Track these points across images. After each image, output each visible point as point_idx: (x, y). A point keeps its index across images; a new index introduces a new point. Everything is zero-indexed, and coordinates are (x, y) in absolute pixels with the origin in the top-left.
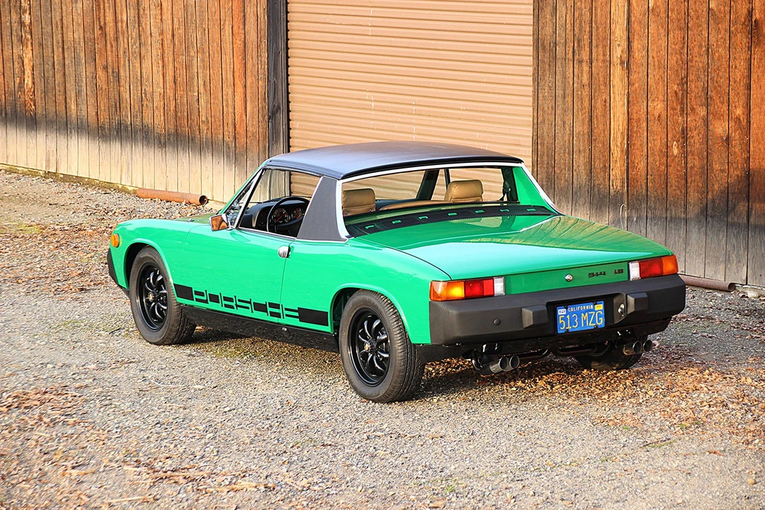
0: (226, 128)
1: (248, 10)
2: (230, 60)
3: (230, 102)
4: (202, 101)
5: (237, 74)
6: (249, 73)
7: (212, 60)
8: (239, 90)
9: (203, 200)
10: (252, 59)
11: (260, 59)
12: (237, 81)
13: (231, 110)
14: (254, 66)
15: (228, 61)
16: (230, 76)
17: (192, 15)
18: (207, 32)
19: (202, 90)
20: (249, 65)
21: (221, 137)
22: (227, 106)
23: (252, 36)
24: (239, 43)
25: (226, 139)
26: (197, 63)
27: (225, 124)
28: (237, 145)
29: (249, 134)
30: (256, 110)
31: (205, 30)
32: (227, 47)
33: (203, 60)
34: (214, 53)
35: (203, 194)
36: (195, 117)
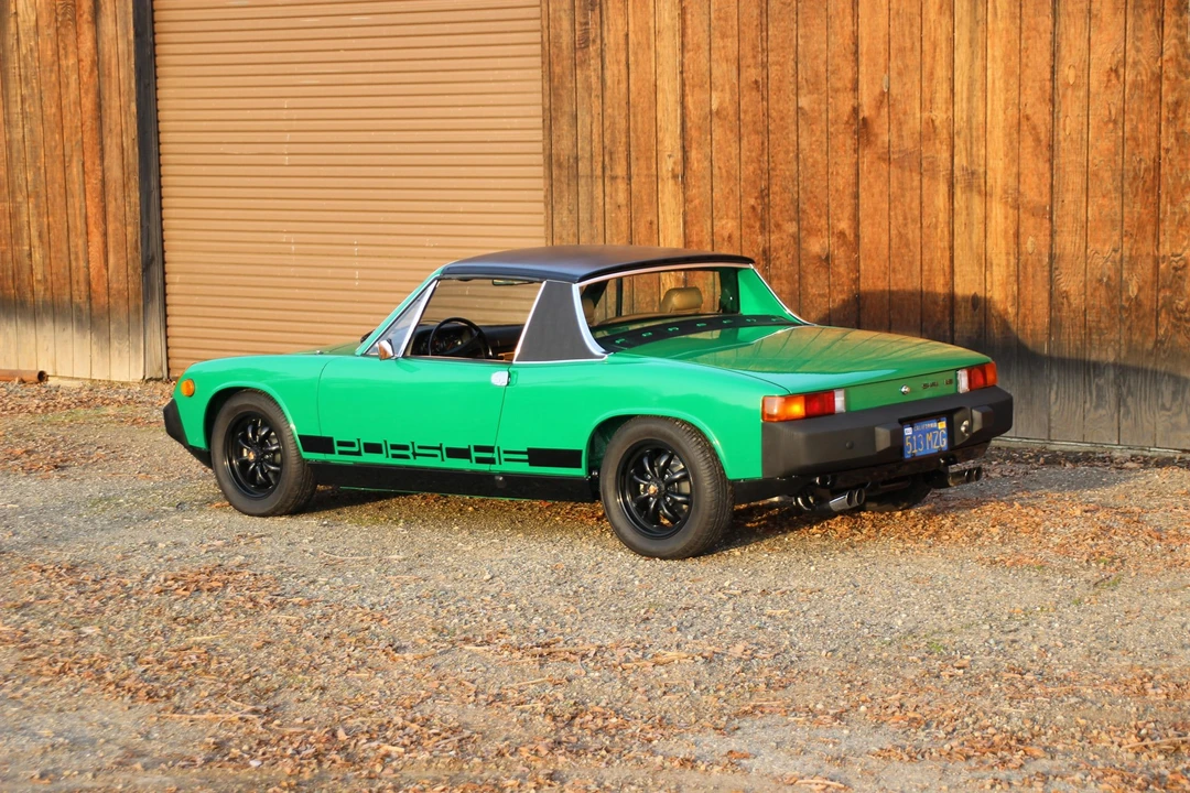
0: (75, 287)
1: (108, 141)
2: (83, 204)
3: (81, 255)
4: (37, 256)
5: (91, 221)
6: (110, 218)
7: (53, 205)
8: (96, 239)
9: (42, 376)
10: (116, 200)
11: (127, 199)
12: (92, 228)
13: (82, 263)
14: (118, 208)
15: (77, 205)
16: (80, 224)
17: (19, 152)
18: (43, 171)
19: (35, 241)
20: (111, 208)
21: (67, 298)
22: (77, 259)
23: (115, 173)
24: (94, 181)
25: (76, 299)
26: (28, 212)
27: (74, 282)
28: (94, 306)
29: (112, 292)
30: (123, 262)
31: (39, 168)
32: (76, 188)
33: (37, 206)
34: (54, 196)
35: (41, 369)
36: (25, 276)
